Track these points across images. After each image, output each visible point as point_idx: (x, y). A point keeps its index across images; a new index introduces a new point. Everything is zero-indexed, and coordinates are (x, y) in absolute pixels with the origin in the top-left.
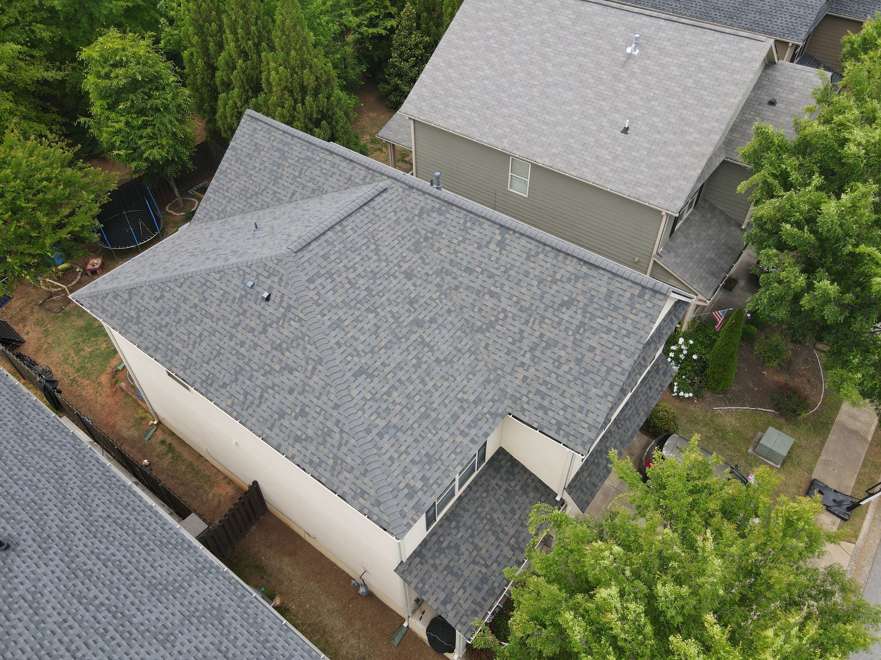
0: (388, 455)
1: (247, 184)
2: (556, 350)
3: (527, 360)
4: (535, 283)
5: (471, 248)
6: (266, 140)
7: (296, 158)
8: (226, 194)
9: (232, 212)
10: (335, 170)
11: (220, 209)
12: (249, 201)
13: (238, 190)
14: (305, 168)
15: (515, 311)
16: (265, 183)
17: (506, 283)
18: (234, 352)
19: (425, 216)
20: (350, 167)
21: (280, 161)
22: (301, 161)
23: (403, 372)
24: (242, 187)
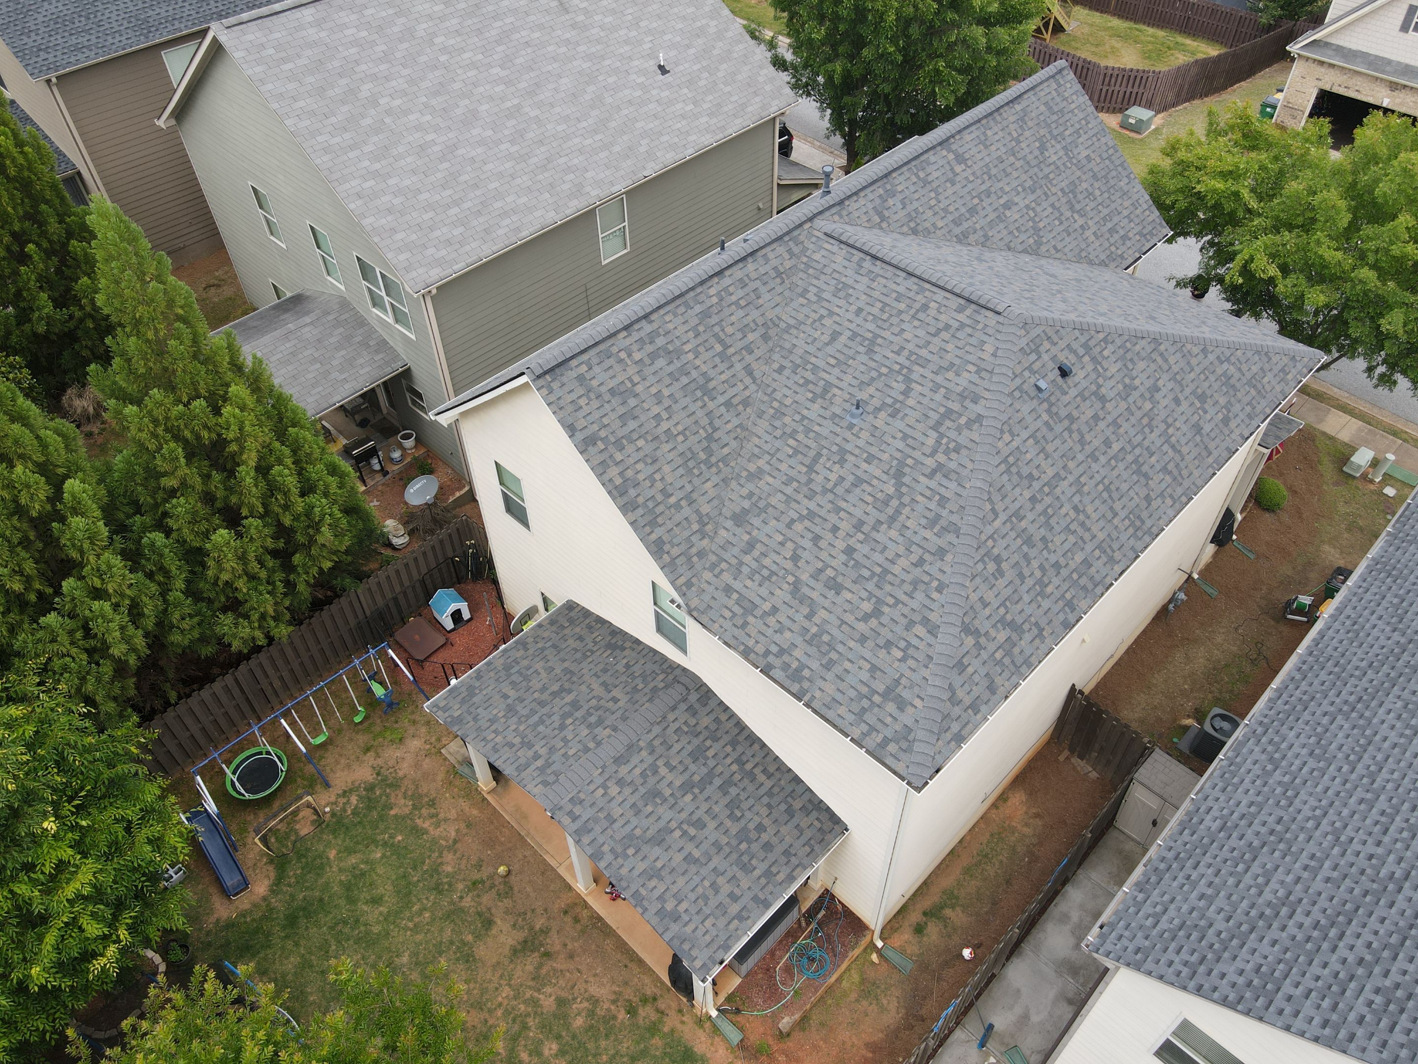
1: (681, 448)
2: (1080, 189)
3: (1081, 221)
4: (1012, 159)
5: (950, 192)
6: (618, 368)
7: (691, 334)
8: (672, 500)
9: (715, 502)
10: (753, 285)
11: (695, 527)
12: (713, 460)
13: (681, 471)
14: (717, 329)
15: (1032, 197)
16: (700, 413)
17: (1000, 185)
18: (1113, 462)
19: (886, 213)
20: (761, 261)
21: (677, 364)
22: (701, 329)
24: (679, 461)
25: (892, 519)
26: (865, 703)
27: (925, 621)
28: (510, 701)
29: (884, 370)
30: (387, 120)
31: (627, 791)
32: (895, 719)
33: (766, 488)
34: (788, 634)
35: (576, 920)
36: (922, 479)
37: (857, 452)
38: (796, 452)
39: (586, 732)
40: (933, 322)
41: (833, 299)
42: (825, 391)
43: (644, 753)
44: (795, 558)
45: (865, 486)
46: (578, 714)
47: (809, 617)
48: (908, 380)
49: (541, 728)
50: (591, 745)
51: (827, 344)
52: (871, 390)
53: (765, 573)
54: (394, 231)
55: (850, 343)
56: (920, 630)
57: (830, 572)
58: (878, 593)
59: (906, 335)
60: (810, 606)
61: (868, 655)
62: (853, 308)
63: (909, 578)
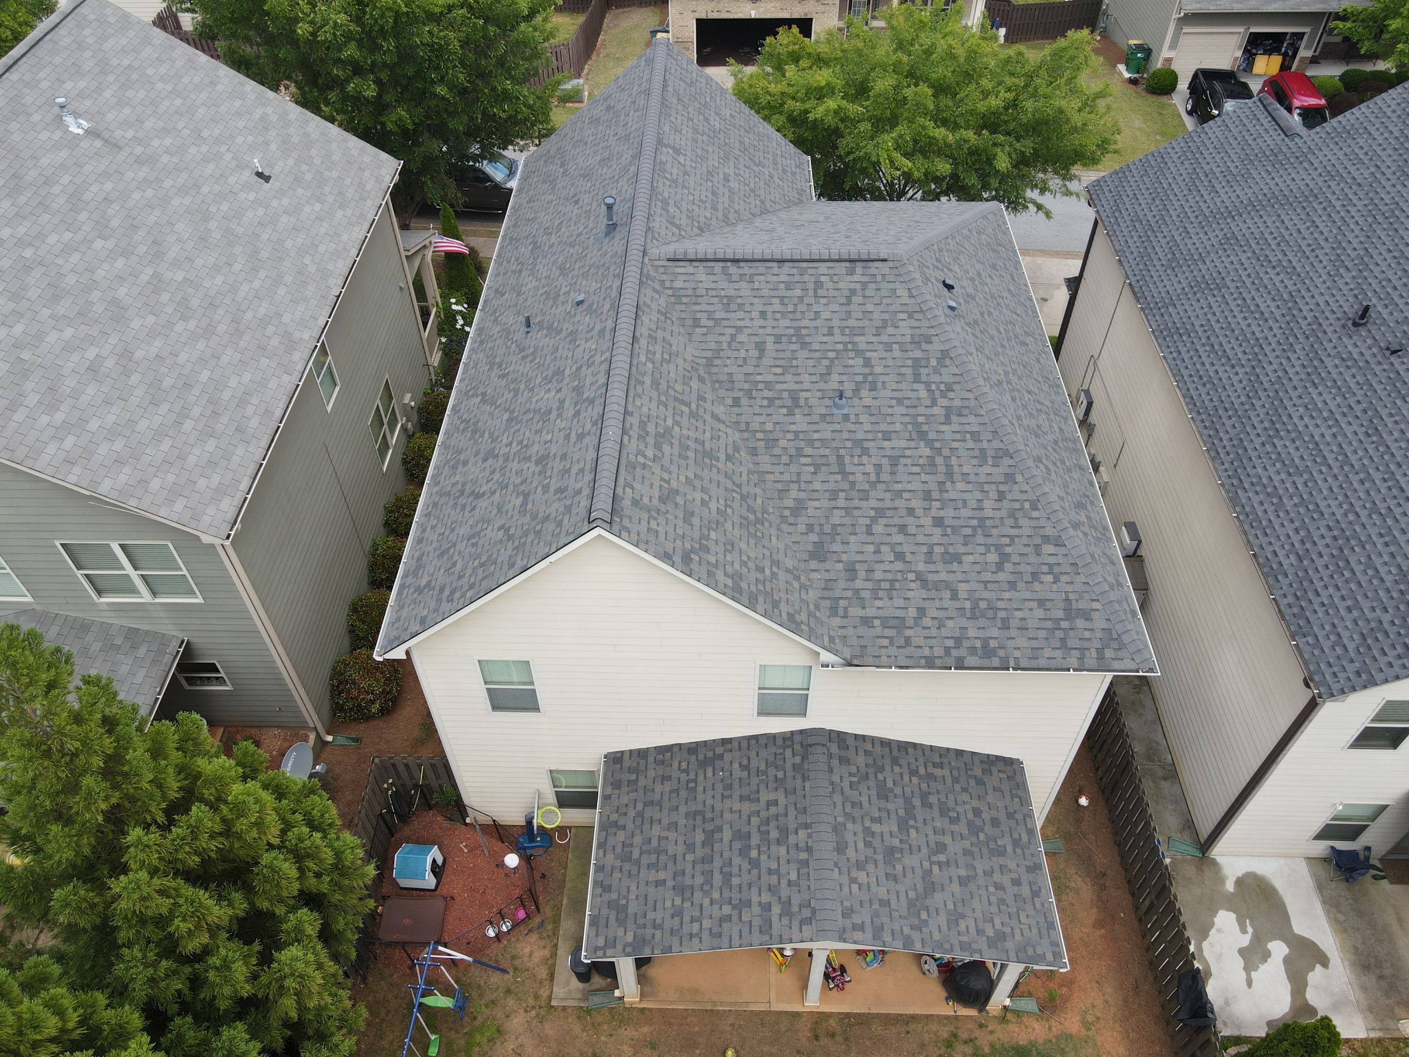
1: (736, 520)
2: (747, 144)
3: (766, 172)
4: (700, 137)
5: (692, 183)
6: (647, 474)
7: (662, 408)
8: (768, 572)
9: (789, 553)
10: (659, 336)
11: (796, 584)
12: (759, 515)
13: (752, 541)
14: (671, 392)
15: (732, 165)
16: (722, 479)
17: (710, 162)
18: (1010, 344)
19: (676, 222)
21: (676, 443)
22: (663, 399)
24: (744, 533)
25: (950, 474)
26: (1059, 634)
27: (1046, 539)
28: (670, 883)
29: (831, 355)
30: (26, 355)
31: (871, 867)
32: (1092, 630)
33: (818, 513)
34: (950, 624)
35: (832, 1035)
36: (943, 428)
37: (870, 436)
38: (817, 467)
39: (783, 850)
40: (836, 293)
41: (728, 315)
42: (795, 398)
43: (850, 826)
44: (900, 556)
45: (903, 461)
46: (755, 840)
47: (954, 597)
48: (859, 352)
49: (735, 881)
50: (803, 856)
51: (760, 358)
52: (835, 377)
53: (886, 585)
54: (143, 482)
55: (780, 347)
56: (1048, 549)
57: (938, 550)
58: (990, 541)
59: (825, 315)
60: (947, 587)
61: (1027, 595)
62: (756, 314)
63: (1004, 513)
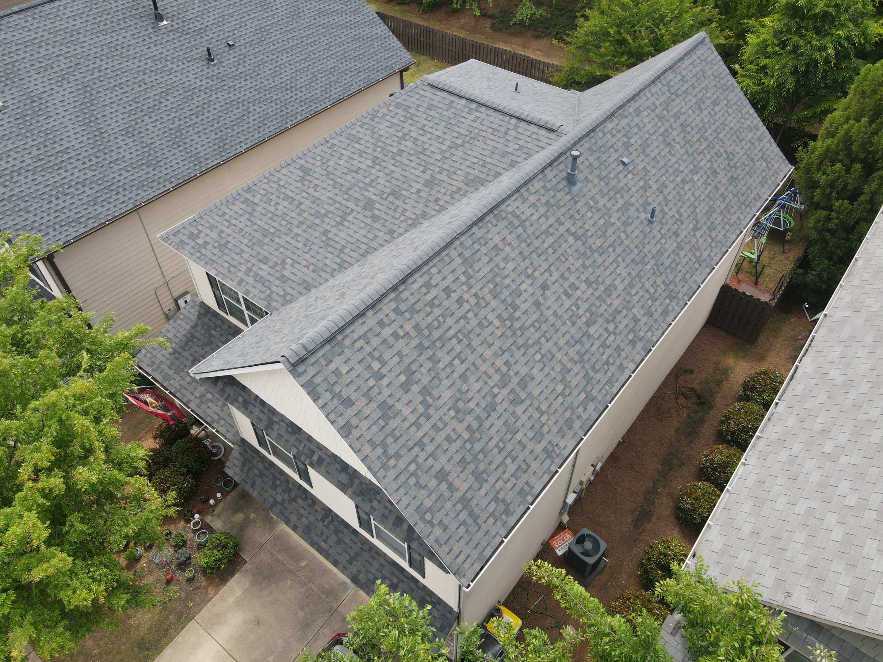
0: (227, 211)
23: (310, 205)
